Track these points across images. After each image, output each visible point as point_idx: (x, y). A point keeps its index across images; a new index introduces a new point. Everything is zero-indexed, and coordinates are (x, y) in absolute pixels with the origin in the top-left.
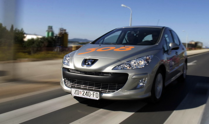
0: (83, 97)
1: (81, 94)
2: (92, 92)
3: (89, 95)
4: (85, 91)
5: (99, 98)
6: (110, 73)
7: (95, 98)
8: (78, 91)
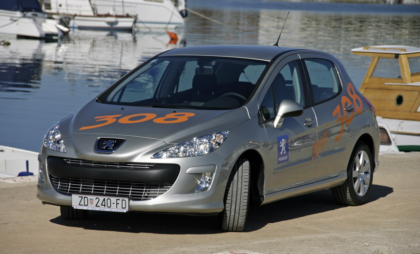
0: (97, 209)
3: (109, 206)
4: (102, 198)
5: (127, 209)
6: (148, 164)
7: (120, 210)
8: (86, 199)
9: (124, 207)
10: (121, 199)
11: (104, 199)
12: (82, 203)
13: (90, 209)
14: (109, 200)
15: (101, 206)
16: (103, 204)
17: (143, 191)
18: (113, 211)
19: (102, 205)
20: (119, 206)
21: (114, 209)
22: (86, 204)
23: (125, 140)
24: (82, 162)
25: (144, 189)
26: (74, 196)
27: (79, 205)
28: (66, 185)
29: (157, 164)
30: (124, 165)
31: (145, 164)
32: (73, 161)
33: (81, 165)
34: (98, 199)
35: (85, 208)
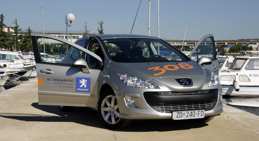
0: (187, 118)
1: (184, 115)
2: (197, 112)
3: (194, 115)
4: (190, 112)
5: (204, 116)
6: (207, 90)
7: (200, 117)
8: (181, 113)
9: (202, 115)
10: (201, 111)
11: (191, 112)
12: (179, 116)
13: (183, 119)
14: (194, 113)
15: (189, 116)
16: (191, 115)
20: (200, 115)
21: (196, 117)
22: (181, 116)
23: (190, 78)
24: (171, 93)
25: (206, 104)
26: (174, 113)
27: (177, 117)
28: (161, 107)
29: (210, 90)
30: (196, 92)
31: (205, 90)
32: (166, 93)
33: (171, 95)
34: (188, 113)
35: (180, 119)
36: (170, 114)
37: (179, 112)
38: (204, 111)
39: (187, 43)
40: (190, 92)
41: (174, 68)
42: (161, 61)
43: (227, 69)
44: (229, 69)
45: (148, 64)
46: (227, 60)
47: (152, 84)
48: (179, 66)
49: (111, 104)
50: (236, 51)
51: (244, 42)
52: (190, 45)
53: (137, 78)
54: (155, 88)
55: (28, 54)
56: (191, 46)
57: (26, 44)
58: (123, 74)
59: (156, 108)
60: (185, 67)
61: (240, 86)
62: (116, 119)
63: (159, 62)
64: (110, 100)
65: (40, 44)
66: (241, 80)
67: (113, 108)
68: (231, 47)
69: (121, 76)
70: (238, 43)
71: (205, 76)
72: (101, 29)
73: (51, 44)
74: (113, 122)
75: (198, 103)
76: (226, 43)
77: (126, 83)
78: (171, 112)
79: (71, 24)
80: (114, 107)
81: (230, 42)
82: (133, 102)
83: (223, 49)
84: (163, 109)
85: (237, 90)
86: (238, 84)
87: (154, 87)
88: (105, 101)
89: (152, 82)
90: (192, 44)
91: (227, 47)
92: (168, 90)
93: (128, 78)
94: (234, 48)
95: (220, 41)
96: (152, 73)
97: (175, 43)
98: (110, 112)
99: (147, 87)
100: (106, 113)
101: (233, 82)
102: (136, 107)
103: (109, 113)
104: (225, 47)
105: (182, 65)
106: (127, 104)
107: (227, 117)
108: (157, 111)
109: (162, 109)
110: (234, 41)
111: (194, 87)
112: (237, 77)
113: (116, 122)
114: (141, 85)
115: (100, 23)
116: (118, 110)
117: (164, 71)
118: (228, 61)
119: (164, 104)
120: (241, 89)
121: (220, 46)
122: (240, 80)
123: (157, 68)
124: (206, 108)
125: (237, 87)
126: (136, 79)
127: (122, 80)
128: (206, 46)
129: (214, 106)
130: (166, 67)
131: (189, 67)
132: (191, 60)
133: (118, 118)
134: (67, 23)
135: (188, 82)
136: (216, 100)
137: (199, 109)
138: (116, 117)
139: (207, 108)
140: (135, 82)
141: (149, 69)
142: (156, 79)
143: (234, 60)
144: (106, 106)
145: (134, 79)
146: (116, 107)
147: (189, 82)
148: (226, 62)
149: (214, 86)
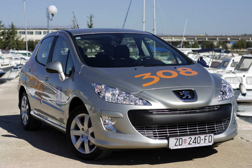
0: (190, 146)
2: (202, 137)
3: (199, 142)
4: (193, 137)
5: (213, 142)
6: (216, 106)
7: (207, 144)
8: (181, 140)
9: (210, 141)
10: (208, 135)
11: (195, 138)
12: (178, 144)
13: (184, 147)
14: (199, 138)
15: (192, 144)
16: (195, 142)
17: (214, 127)
18: (202, 146)
19: (193, 142)
20: (207, 141)
21: (202, 144)
22: (181, 144)
23: (193, 89)
24: (168, 111)
25: (215, 125)
26: (171, 139)
27: (175, 145)
28: (153, 132)
29: (221, 105)
30: (202, 109)
31: (214, 106)
32: (159, 111)
33: (168, 114)
34: (190, 139)
35: (180, 147)
36: (165, 142)
37: (179, 138)
38: (212, 135)
39: (186, 39)
40: (193, 109)
41: (171, 74)
42: (153, 65)
43: (233, 69)
44: (236, 70)
45: (136, 69)
46: (233, 58)
47: (139, 98)
48: (178, 72)
49: (83, 125)
50: (240, 47)
51: (248, 37)
52: (189, 40)
53: (119, 89)
54: (145, 104)
55: (8, 53)
56: (191, 42)
57: (9, 41)
58: (100, 85)
59: (145, 133)
60: (186, 72)
61: (248, 90)
62: (91, 147)
63: (150, 66)
64: (82, 120)
65: (24, 40)
66: (249, 83)
67: (86, 131)
68: (234, 43)
69: (97, 87)
70: (241, 39)
71: (213, 86)
72: (91, 23)
73: (36, 40)
74: (87, 151)
75: (205, 123)
76: (229, 39)
77: (104, 97)
78: (167, 138)
79: (52, 18)
80: (88, 130)
81: (233, 38)
82: (113, 124)
83: (226, 45)
84: (156, 134)
85: (244, 95)
86: (245, 87)
87: (143, 103)
88: (76, 121)
89: (140, 96)
90: (191, 39)
91: (229, 42)
92: (162, 107)
93: (107, 90)
94: (238, 44)
95: (222, 36)
96: (140, 82)
97: (173, 38)
98: (83, 137)
99: (133, 103)
100: (77, 137)
101: (239, 85)
102: (118, 131)
103: (81, 138)
104: (228, 42)
105: (182, 70)
106: (105, 127)
107: (241, 138)
108: (147, 136)
109: (154, 134)
110: (237, 36)
111: (200, 102)
112: (244, 79)
113: (90, 151)
114: (124, 100)
115: (90, 17)
116: (92, 135)
117: (157, 80)
118: (233, 61)
119: (158, 127)
120: (249, 93)
121: (223, 42)
122: (247, 83)
123: (147, 75)
124: (215, 131)
125: (244, 91)
126: (117, 92)
127: (99, 93)
128: (208, 42)
129: (226, 128)
130: (160, 73)
131: (191, 73)
132: (194, 63)
133: (94, 146)
134: (48, 17)
135: (190, 95)
136: (229, 120)
137: (206, 133)
138: (91, 144)
139: (217, 131)
140: (117, 96)
141: (136, 77)
142: (146, 91)
143: (241, 59)
144: (77, 128)
145: (114, 92)
146: (91, 130)
147: (192, 95)
148: (231, 62)
149: (226, 99)
